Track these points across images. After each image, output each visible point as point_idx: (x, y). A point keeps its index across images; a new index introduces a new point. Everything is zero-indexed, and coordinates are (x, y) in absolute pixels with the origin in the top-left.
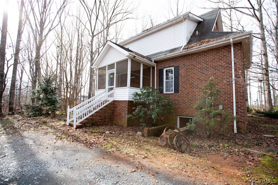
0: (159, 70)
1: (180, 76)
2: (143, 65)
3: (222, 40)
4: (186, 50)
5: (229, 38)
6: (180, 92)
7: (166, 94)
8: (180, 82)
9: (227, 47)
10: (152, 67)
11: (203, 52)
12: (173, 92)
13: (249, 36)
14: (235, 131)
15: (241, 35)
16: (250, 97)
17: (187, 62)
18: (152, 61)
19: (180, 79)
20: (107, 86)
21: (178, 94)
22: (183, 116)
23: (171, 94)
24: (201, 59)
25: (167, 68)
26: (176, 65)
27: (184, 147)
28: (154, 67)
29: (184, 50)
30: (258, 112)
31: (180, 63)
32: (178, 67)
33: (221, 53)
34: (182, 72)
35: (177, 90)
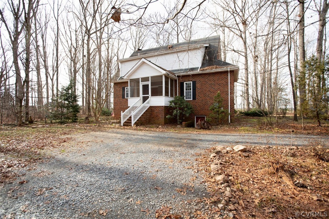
0: (181, 83)
1: (197, 89)
2: (170, 79)
3: (224, 68)
4: (202, 71)
5: (228, 68)
6: (197, 99)
7: (187, 101)
8: (197, 93)
9: (226, 72)
10: (175, 80)
11: (212, 73)
12: (192, 99)
13: (237, 69)
14: (230, 122)
15: (234, 67)
16: (236, 101)
17: (202, 79)
18: (175, 76)
19: (197, 90)
20: (141, 95)
21: (195, 101)
22: (199, 115)
23: (190, 101)
24: (211, 78)
25: (186, 81)
26: (194, 80)
27: (210, 127)
28: (177, 80)
29: (201, 71)
30: (241, 113)
31: (197, 79)
32: (195, 82)
33: (223, 76)
34: (198, 85)
35: (194, 98)
